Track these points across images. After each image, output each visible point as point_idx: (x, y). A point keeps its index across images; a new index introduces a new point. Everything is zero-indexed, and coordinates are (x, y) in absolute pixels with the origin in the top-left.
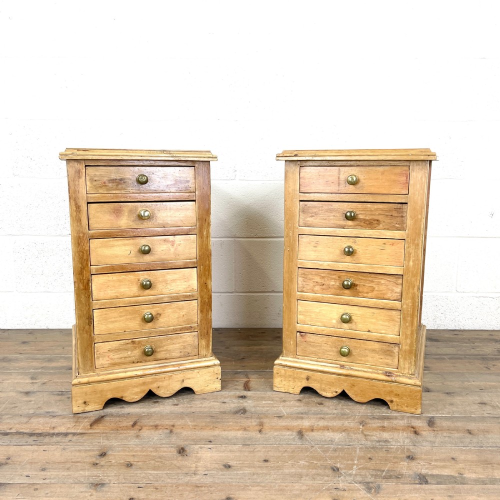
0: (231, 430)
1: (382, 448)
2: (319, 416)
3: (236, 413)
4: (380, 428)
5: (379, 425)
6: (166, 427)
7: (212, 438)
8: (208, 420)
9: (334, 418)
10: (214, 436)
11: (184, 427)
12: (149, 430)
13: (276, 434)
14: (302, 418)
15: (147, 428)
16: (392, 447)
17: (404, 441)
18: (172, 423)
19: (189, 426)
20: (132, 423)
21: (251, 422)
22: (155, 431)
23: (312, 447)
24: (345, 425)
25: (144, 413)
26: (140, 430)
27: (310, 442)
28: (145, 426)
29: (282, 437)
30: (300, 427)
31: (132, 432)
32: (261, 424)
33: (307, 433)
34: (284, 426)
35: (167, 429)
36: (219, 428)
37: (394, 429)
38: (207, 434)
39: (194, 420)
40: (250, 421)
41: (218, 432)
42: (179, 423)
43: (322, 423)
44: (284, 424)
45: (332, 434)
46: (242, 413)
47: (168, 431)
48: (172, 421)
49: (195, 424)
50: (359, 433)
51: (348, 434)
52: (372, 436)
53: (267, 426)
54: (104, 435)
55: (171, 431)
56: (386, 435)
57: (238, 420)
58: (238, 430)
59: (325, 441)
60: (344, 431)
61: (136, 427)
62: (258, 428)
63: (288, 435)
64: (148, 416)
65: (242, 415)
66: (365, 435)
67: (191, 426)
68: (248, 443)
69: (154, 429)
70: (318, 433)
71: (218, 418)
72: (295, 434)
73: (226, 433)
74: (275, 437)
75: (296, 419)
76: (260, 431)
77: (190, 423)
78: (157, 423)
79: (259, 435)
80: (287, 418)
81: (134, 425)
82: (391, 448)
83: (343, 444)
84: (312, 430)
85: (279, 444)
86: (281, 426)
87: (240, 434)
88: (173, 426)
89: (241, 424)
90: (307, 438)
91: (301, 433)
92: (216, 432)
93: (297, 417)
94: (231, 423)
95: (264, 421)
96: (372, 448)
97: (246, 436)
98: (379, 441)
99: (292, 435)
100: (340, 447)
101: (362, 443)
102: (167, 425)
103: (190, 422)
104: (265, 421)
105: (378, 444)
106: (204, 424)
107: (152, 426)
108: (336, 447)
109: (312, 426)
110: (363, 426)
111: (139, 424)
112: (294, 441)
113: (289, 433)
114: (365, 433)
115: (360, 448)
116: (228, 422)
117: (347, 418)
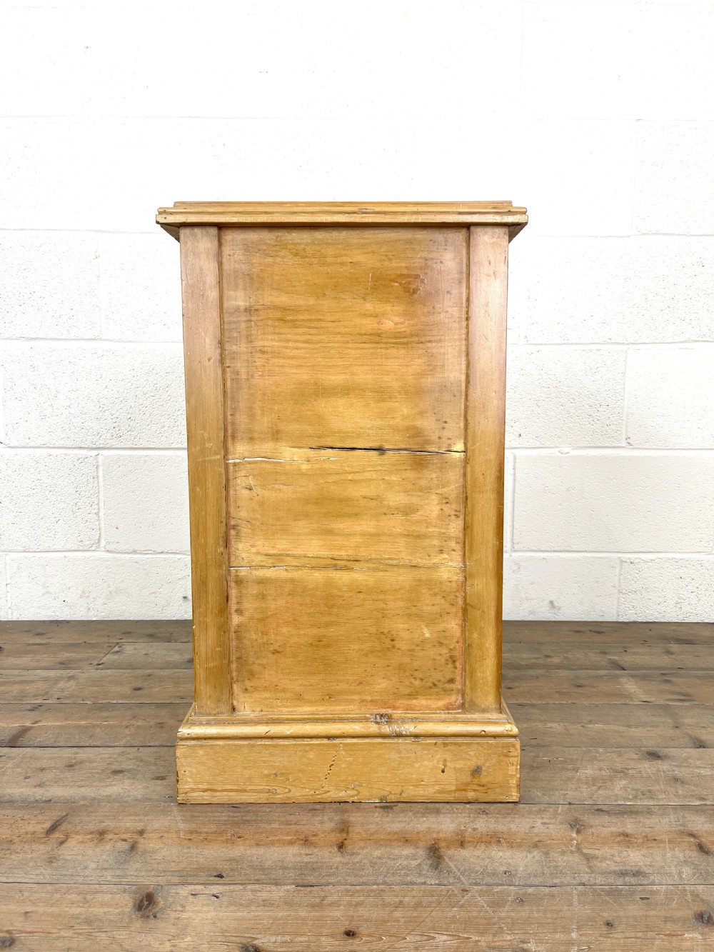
0: (272, 843)
1: (632, 893)
4: (619, 839)
5: (613, 829)
6: (124, 836)
7: (223, 867)
8: (224, 815)
9: (509, 813)
10: (231, 860)
11: (166, 835)
12: (82, 842)
13: (377, 853)
14: (438, 813)
15: (80, 837)
16: (655, 888)
17: (680, 873)
18: (140, 826)
19: (177, 832)
20: (47, 825)
21: (322, 822)
22: (96, 845)
23: (464, 890)
24: (536, 830)
25: (84, 798)
26: (62, 843)
27: (459, 879)
28: (77, 833)
29: (391, 863)
30: (435, 836)
31: (42, 847)
32: (344, 828)
33: (451, 852)
34: (396, 833)
35: (124, 840)
36: (246, 839)
37: (650, 840)
38: (214, 853)
39: (192, 816)
40: (320, 818)
41: (242, 848)
42: (156, 826)
43: (483, 825)
44: (398, 826)
45: (508, 854)
47: (126, 846)
48: (141, 821)
49: (193, 826)
50: (572, 852)
51: (547, 854)
52: (605, 859)
53: (357, 831)
55: (133, 847)
56: (635, 857)
57: (291, 818)
58: (291, 843)
59: (494, 874)
60: (536, 846)
61: (56, 835)
62: (336, 837)
63: (407, 857)
64: (92, 806)
66: (588, 858)
67: (182, 833)
68: (311, 879)
69: (95, 842)
70: (478, 853)
71: (248, 812)
72: (421, 853)
73: (261, 850)
74: (376, 863)
75: (424, 815)
76: (341, 846)
77: (182, 826)
78: (108, 824)
79: (338, 859)
80: (403, 811)
81: (52, 829)
82: (652, 892)
83: (537, 881)
84: (462, 844)
85: (385, 883)
86: (390, 833)
87: (292, 854)
88: (141, 833)
89: (299, 827)
90: (452, 865)
91: (435, 853)
92: (238, 851)
93: (426, 809)
94: (275, 825)
95: (353, 819)
96: (609, 893)
97: (306, 859)
98: (623, 874)
99: (414, 857)
100: (530, 890)
101: (584, 880)
102: (127, 830)
103: (184, 822)
104: (355, 818)
105: (620, 881)
106: (211, 828)
107: (92, 833)
108: (521, 892)
109: (462, 833)
110: (578, 832)
111: (64, 827)
112: (420, 875)
113: (407, 851)
114: (585, 851)
115: (581, 894)
116: (270, 822)
117: (540, 811)
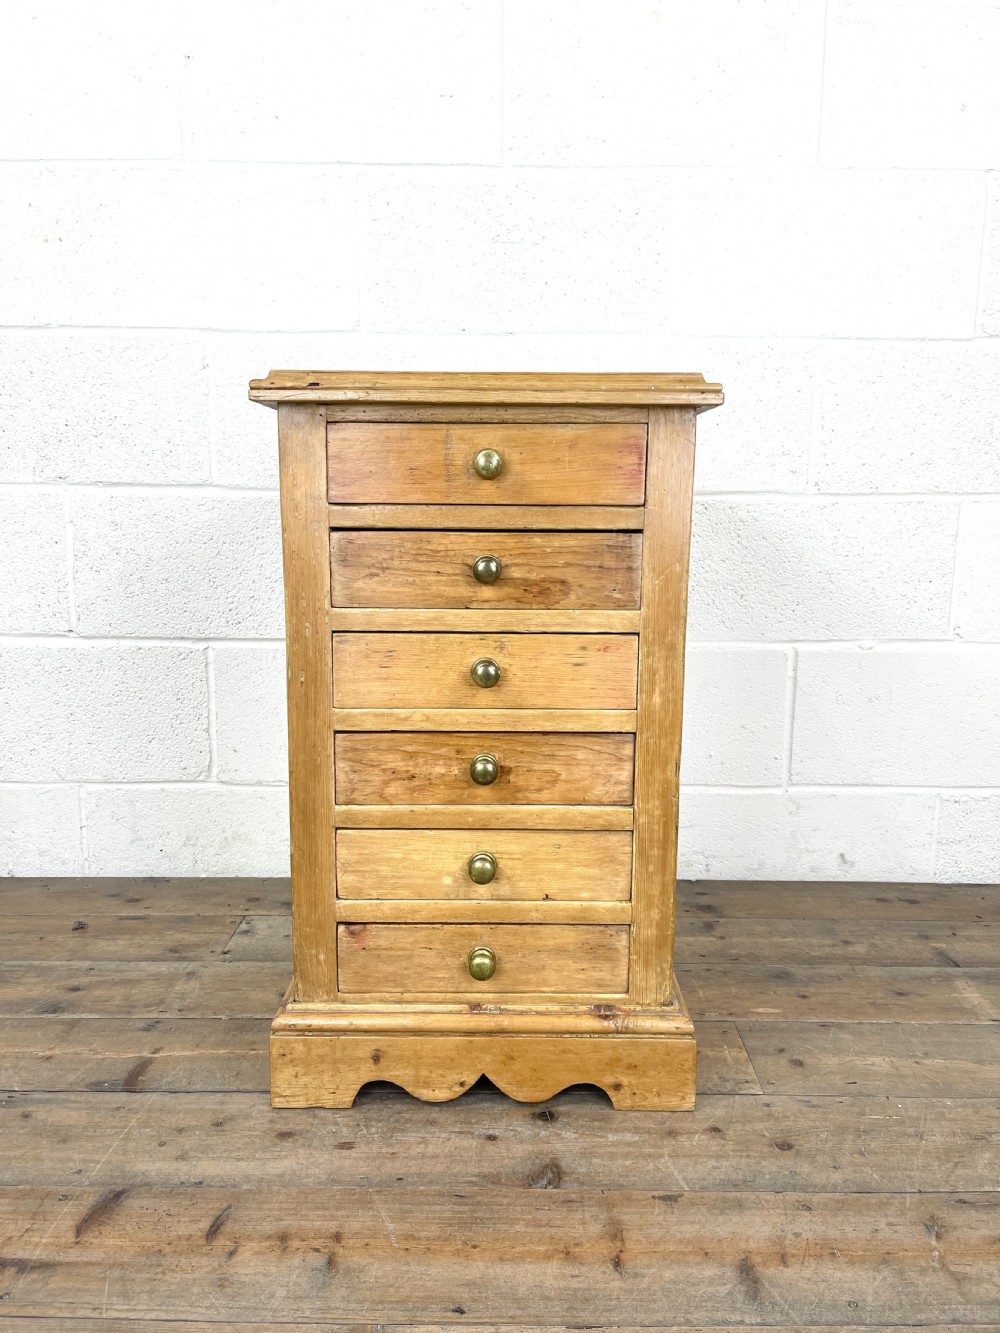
0: (522, 1257)
2: (792, 1196)
3: (531, 1180)
6: (316, 1244)
7: (464, 1296)
8: (447, 1210)
9: (841, 1207)
10: (469, 1285)
11: (372, 1241)
12: (258, 1253)
14: (740, 1205)
15: (254, 1245)
18: (333, 1226)
19: (387, 1237)
20: (205, 1225)
21: (584, 1223)
22: (280, 1259)
24: (880, 1236)
25: (247, 1179)
26: (232, 1254)
27: (788, 1314)
28: (249, 1238)
29: (691, 1290)
30: (744, 1246)
31: (205, 1261)
32: (616, 1233)
33: (770, 1272)
34: (689, 1241)
35: (317, 1250)
36: (484, 1250)
38: (444, 1273)
40: (578, 1215)
41: (481, 1265)
42: (356, 1226)
43: (809, 1227)
44: (690, 1230)
45: (849, 1274)
46: (550, 1183)
47: (319, 1260)
48: (333, 1218)
49: (407, 1226)
50: (934, 1270)
51: (901, 1273)
52: (979, 1281)
53: (635, 1240)
54: (117, 1273)
55: (331, 1262)
57: (539, 1215)
58: (548, 1257)
59: (835, 1307)
60: (884, 1261)
61: (222, 1242)
62: (606, 1248)
63: (711, 1281)
64: (260, 1192)
65: (550, 1190)
66: (959, 1279)
67: (393, 1240)
68: (584, 1317)
69: (278, 1252)
70: (807, 1273)
71: (478, 1203)
72: (730, 1273)
73: (508, 1269)
74: (670, 1291)
75: (722, 1212)
76: (617, 1263)
77: (391, 1227)
78: (289, 1223)
79: (616, 1283)
80: (693, 1204)
81: (213, 1232)
83: (895, 1316)
84: (784, 1260)
86: (681, 1242)
87: (552, 1274)
88: (337, 1237)
89: (553, 1230)
90: (775, 1293)
91: (748, 1273)
92: (476, 1269)
93: (725, 1200)
94: (520, 1228)
95: (626, 1218)
97: (573, 1284)
99: (721, 1281)
101: (957, 1315)
102: (318, 1234)
103: (393, 1220)
104: (628, 1216)
106: (433, 1230)
107: (269, 1238)
109: (779, 1241)
110: (939, 1237)
111: (228, 1227)
112: (734, 1309)
113: (710, 1271)
114: (953, 1268)
116: (511, 1222)
117: (883, 1205)
